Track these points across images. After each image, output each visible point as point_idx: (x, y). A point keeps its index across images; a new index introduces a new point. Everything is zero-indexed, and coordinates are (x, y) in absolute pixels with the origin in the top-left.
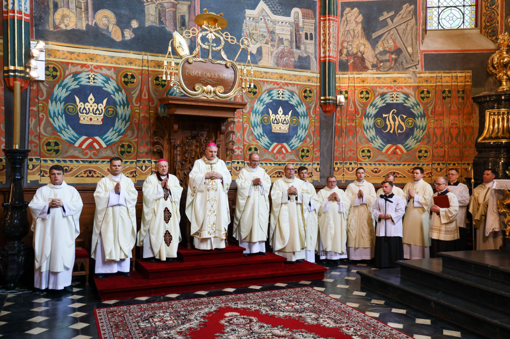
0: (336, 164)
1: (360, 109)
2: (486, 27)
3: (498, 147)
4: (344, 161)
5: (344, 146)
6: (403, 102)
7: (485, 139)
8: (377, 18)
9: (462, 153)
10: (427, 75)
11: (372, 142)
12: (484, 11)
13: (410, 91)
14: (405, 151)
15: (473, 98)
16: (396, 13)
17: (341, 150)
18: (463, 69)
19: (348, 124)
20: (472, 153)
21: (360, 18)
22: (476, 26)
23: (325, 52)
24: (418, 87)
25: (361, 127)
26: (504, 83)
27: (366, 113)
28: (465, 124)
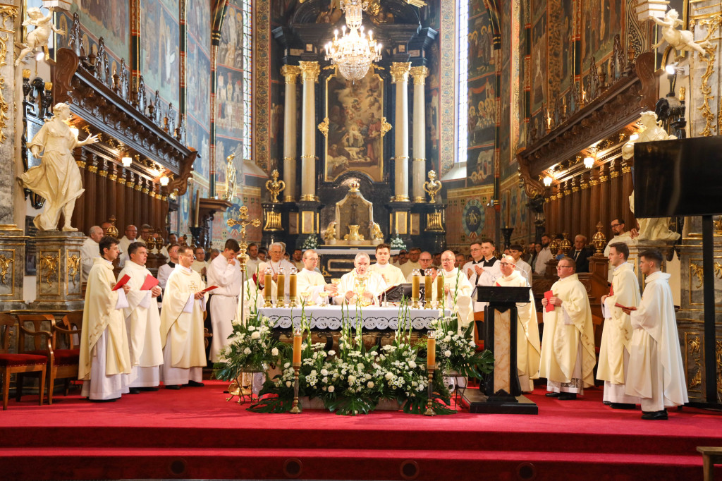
2: (259, 161)
3: (270, 233)
5: (216, 229)
6: (238, 203)
7: (267, 228)
8: (228, 150)
9: (257, 235)
10: (246, 188)
12: (257, 151)
13: (240, 197)
14: (239, 234)
15: (261, 204)
16: (236, 147)
17: (216, 232)
18: (258, 186)
20: (261, 235)
21: (223, 149)
22: (252, 159)
23: (213, 168)
24: (243, 195)
26: (275, 198)
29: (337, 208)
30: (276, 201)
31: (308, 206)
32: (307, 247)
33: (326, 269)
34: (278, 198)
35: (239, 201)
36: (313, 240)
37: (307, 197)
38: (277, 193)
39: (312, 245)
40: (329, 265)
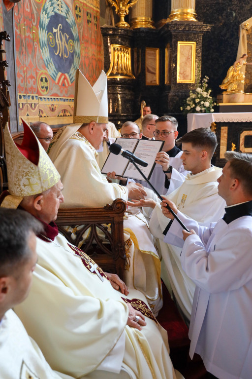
0: (20, 97)
1: (35, 12)
4: (27, 93)
5: (25, 69)
6: (65, 16)
7: (112, 74)
11: (48, 68)
13: (69, 3)
14: (70, 84)
15: (102, 28)
17: (23, 76)
19: (27, 34)
25: (37, 42)
27: (40, 22)
28: (99, 57)
29: (243, 34)
30: (124, 24)
31: (186, 32)
32: (198, 109)
33: (237, 150)
34: (127, 18)
35: (68, 12)
36: (205, 94)
37: (183, 14)
38: (125, 9)
39: (207, 104)
40: (242, 141)
